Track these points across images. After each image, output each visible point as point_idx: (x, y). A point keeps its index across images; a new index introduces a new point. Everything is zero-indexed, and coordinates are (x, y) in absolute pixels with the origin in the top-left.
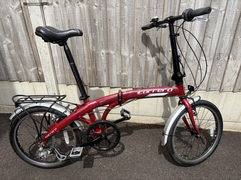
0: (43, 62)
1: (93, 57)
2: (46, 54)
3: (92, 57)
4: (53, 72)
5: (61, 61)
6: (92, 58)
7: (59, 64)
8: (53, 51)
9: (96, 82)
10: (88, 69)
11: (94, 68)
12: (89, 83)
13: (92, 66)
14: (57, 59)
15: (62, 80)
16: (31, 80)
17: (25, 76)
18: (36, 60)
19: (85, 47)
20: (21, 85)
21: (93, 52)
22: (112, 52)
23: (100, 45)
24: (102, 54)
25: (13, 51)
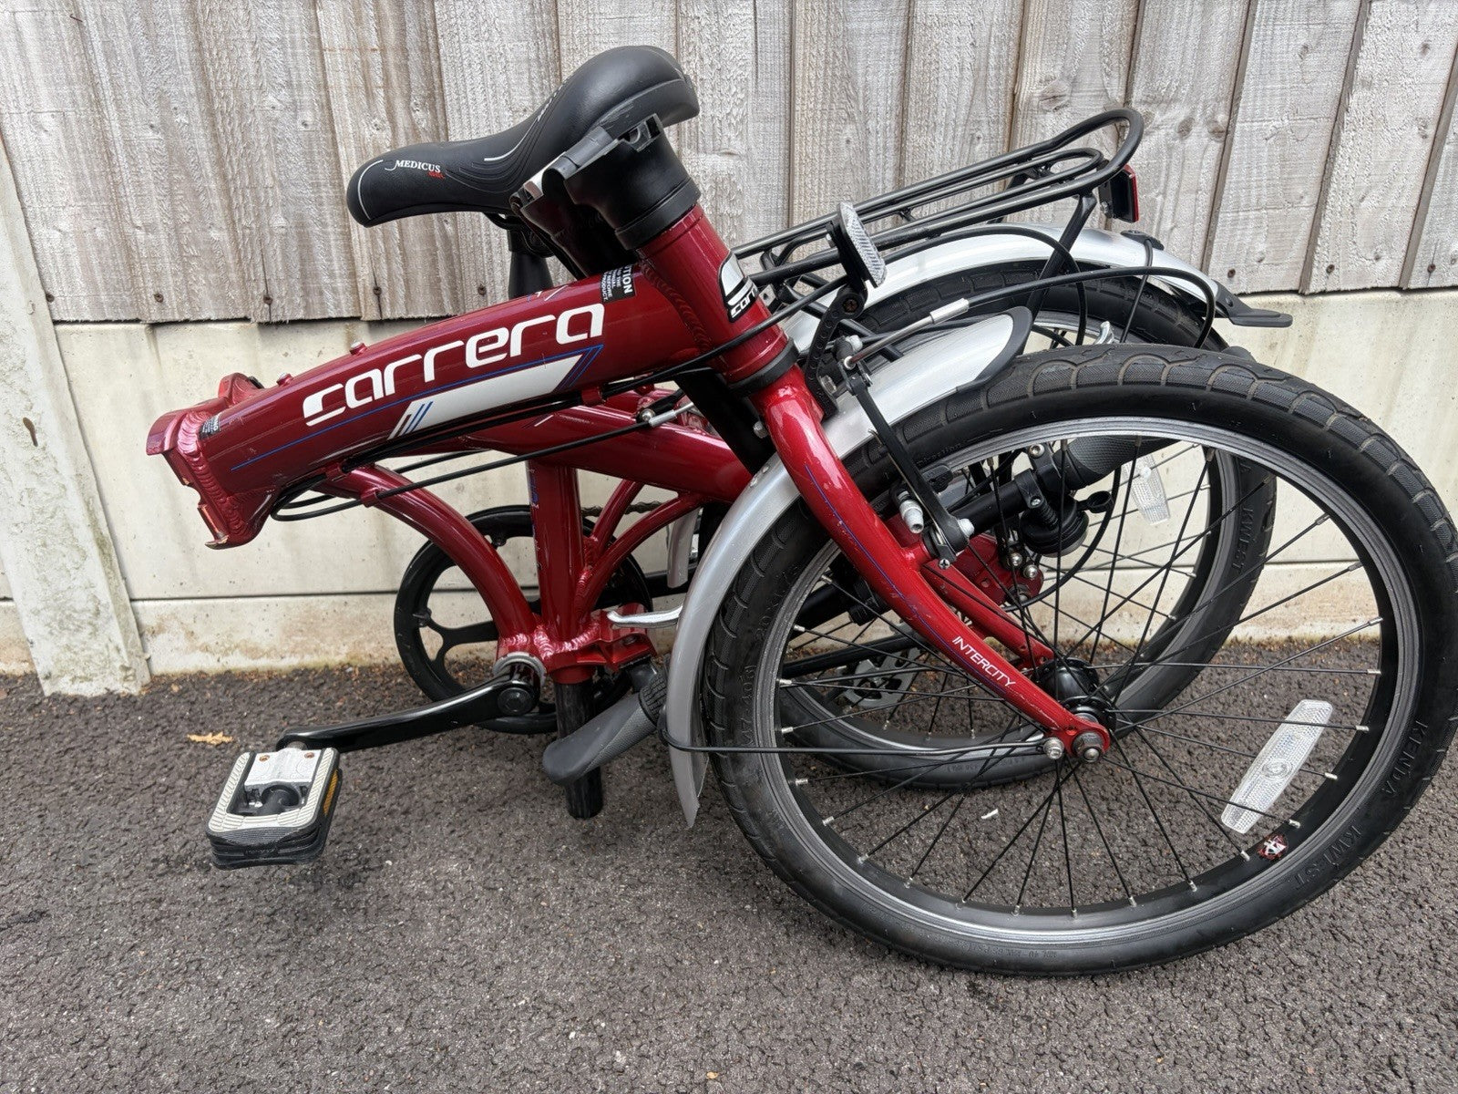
6: (388, 10)
9: (442, 275)
10: (359, 138)
11: (414, 126)
12: (377, 291)
13: (399, 104)
14: (33, 52)
15: (99, 278)
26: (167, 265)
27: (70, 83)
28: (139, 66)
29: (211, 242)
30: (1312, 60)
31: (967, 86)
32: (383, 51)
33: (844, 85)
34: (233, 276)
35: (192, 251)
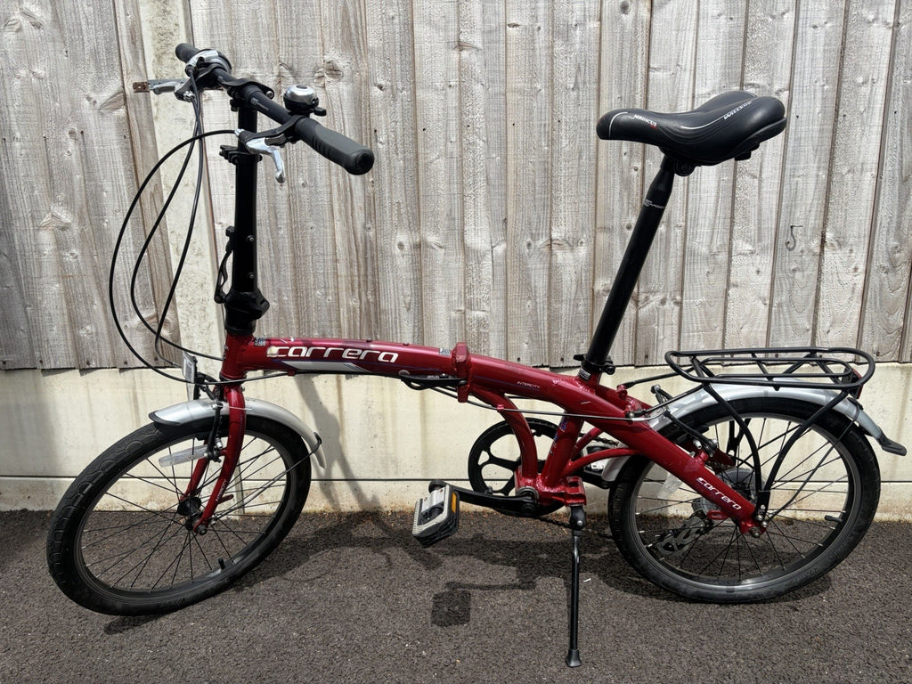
1: (366, 258)
2: (197, 255)
3: (361, 260)
6: (362, 263)
10: (348, 305)
11: (368, 301)
13: (363, 293)
16: (126, 363)
17: (108, 346)
18: (155, 283)
19: (338, 226)
20: (87, 383)
21: (366, 243)
22: (432, 239)
23: (391, 216)
24: (396, 247)
25: (74, 251)
28: (273, 280)
30: (712, 277)
31: (574, 287)
32: (359, 276)
33: (527, 286)
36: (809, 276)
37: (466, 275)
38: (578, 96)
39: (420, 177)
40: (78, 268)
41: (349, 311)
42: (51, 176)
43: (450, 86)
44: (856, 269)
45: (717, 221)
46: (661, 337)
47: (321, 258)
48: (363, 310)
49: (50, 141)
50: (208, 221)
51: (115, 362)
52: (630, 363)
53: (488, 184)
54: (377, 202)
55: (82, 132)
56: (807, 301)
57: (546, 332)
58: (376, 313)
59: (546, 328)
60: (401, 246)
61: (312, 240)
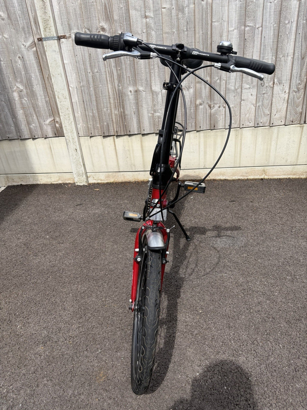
0: (61, 109)
1: (119, 97)
2: (65, 99)
3: (118, 97)
4: (73, 121)
5: (83, 106)
6: (118, 98)
7: (80, 110)
8: (72, 95)
9: (125, 129)
10: (115, 113)
11: (121, 111)
12: (117, 132)
13: (119, 109)
14: (78, 105)
15: (84, 131)
16: (46, 136)
17: (40, 130)
18: (52, 109)
19: (110, 86)
20: (35, 143)
21: (119, 91)
22: (141, 88)
23: (127, 81)
24: (129, 92)
25: (25, 99)
26: (92, 129)
27: (82, 108)
28: (90, 106)
29: (97, 126)
30: (236, 98)
32: (118, 103)
34: (100, 130)
35: (95, 127)
36: (269, 96)
37: (153, 101)
38: (188, 33)
39: (135, 67)
40: (27, 104)
41: (115, 115)
42: (15, 73)
43: (144, 32)
44: (285, 92)
45: (237, 77)
46: (219, 119)
47: (105, 97)
48: (120, 114)
49: (13, 61)
50: (67, 87)
51: (43, 135)
52: (209, 129)
53: (158, 68)
54: (122, 77)
55: (23, 57)
56: (268, 104)
57: (181, 119)
58: (124, 116)
59: (181, 118)
60: (131, 91)
61: (101, 91)
